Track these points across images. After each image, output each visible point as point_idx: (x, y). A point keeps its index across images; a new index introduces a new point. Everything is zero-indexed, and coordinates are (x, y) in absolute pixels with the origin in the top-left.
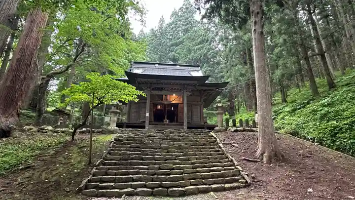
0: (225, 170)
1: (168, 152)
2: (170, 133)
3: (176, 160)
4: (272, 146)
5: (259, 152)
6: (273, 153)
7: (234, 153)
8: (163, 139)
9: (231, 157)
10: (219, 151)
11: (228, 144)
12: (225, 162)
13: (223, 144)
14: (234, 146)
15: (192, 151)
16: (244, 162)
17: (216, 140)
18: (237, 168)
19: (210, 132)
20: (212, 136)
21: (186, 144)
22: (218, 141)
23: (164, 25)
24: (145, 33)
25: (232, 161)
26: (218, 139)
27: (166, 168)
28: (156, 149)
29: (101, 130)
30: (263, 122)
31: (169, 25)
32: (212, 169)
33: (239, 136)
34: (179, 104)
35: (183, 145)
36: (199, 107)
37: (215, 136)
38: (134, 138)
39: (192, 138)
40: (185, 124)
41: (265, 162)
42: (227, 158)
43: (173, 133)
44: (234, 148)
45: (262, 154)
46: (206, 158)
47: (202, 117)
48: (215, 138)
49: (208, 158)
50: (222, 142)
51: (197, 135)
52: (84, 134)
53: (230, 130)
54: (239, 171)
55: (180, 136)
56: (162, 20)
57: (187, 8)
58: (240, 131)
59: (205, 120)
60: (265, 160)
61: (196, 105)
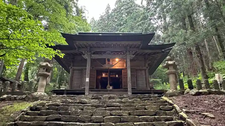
2: (110, 98)
8: (97, 107)
10: (182, 124)
11: (194, 113)
13: (187, 113)
14: (206, 116)
17: (174, 108)
19: (160, 96)
20: (166, 102)
21: (129, 114)
22: (178, 108)
23: (110, 11)
24: (95, 20)
26: (175, 106)
29: (24, 96)
31: (115, 10)
33: (207, 100)
34: (122, 69)
35: (125, 114)
36: (143, 72)
37: (171, 102)
38: (58, 105)
39: (137, 105)
40: (129, 89)
43: (113, 98)
47: (147, 82)
48: (171, 104)
50: (184, 110)
51: (145, 100)
52: (3, 102)
53: (188, 93)
55: (121, 102)
56: (108, 7)
58: (205, 93)
59: (151, 85)
61: (141, 70)
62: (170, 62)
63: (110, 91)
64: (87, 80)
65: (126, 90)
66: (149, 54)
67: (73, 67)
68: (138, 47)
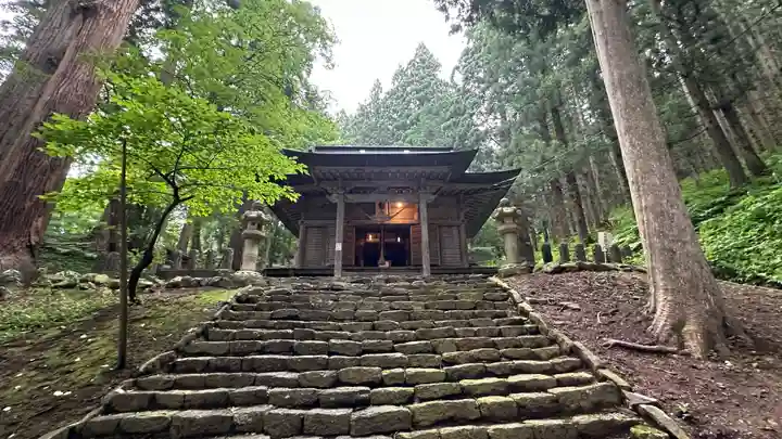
0: (560, 383)
1: (374, 328)
2: (387, 281)
3: (393, 350)
4: (708, 300)
5: (661, 322)
6: (713, 321)
7: (571, 327)
8: (364, 295)
9: (568, 341)
10: (521, 322)
11: (545, 303)
12: (552, 357)
13: (532, 303)
14: (566, 308)
15: (444, 325)
16: (621, 354)
17: (510, 295)
18: (605, 379)
19: (487, 277)
20: (496, 285)
21: (426, 307)
22: (516, 295)
23: (382, 96)
24: (348, 115)
25: (574, 351)
26: (512, 291)
27: (358, 379)
28: (342, 321)
29: (216, 279)
30: (661, 226)
31: (391, 94)
32: (512, 379)
33: (572, 282)
34: (410, 225)
35: (418, 309)
36: (455, 230)
37: (505, 285)
38: (288, 294)
39: (442, 292)
40: (426, 265)
41: (698, 355)
42: (553, 341)
43: (394, 280)
44: (568, 313)
45: (677, 328)
46: (487, 345)
47: (463, 252)
48: (505, 290)
49: (494, 345)
50: (528, 299)
51: (456, 283)
52: (175, 290)
53: (540, 268)
54: (619, 388)
55: (411, 287)
56: (378, 86)
57: (423, 61)
58: (571, 269)
59: (470, 258)
60: (694, 345)
61: (450, 226)
62: (507, 210)
63: (386, 270)
64: (339, 247)
65: (418, 268)
66: (467, 193)
67: (306, 222)
68: (442, 179)
